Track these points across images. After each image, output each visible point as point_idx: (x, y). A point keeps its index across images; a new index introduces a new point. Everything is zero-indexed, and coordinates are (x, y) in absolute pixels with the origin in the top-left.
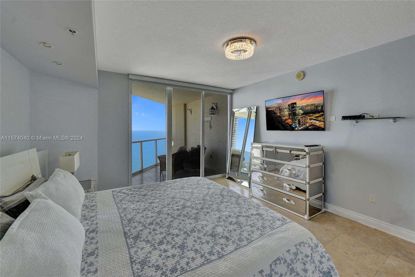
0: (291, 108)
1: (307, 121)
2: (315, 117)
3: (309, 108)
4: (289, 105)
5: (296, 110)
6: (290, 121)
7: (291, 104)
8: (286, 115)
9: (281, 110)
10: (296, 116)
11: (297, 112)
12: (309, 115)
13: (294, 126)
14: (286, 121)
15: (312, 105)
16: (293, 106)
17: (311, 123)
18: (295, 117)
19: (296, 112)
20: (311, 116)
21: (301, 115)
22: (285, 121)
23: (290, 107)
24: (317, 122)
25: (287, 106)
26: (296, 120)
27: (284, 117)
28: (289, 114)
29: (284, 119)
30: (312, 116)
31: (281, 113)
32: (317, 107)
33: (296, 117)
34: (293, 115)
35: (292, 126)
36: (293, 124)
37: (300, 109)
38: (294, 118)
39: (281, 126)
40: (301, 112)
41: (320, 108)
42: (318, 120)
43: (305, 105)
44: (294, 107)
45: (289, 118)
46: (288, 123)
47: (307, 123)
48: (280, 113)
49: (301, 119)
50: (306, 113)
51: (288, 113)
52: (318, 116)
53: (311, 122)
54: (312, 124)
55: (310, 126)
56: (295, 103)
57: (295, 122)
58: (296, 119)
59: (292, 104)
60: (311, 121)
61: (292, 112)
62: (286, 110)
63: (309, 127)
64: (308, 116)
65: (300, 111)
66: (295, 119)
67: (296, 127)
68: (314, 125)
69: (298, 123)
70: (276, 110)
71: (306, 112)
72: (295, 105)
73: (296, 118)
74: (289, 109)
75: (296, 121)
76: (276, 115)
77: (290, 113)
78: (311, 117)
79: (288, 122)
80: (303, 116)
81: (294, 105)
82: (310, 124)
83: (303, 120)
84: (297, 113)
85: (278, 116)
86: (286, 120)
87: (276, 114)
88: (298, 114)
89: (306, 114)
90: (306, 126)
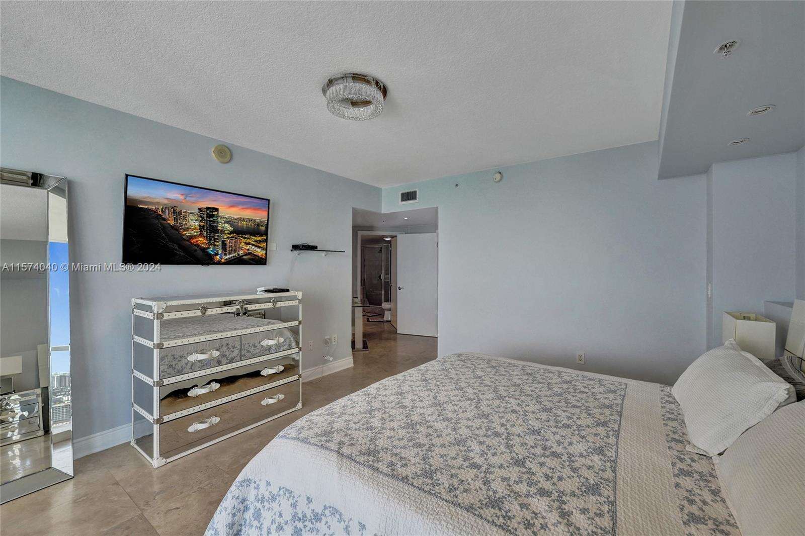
0: (205, 216)
1: (241, 246)
2: (255, 241)
3: (245, 225)
4: (200, 209)
5: (217, 221)
6: (202, 241)
7: (205, 208)
8: (192, 228)
9: (177, 214)
10: (218, 233)
11: (220, 226)
12: (244, 236)
13: (212, 251)
14: (193, 239)
15: (250, 220)
16: (209, 214)
17: (248, 250)
18: (215, 235)
19: (217, 226)
20: (247, 238)
21: (229, 234)
22: (190, 239)
23: (203, 214)
24: (259, 250)
25: (197, 211)
26: (218, 242)
27: (187, 229)
28: (201, 228)
29: (188, 234)
30: (249, 238)
31: (179, 222)
32: (258, 226)
33: (218, 236)
34: (210, 230)
35: (208, 252)
36: (209, 248)
37: (225, 222)
38: (213, 237)
39: (179, 247)
40: (228, 227)
41: (263, 228)
42: (259, 247)
43: (236, 217)
44: (213, 216)
45: (201, 235)
46: (198, 245)
47: (240, 248)
48: (176, 219)
49: (228, 241)
50: (238, 232)
51: (197, 224)
52: (259, 240)
53: (248, 248)
54: (250, 251)
55: (246, 255)
56: (216, 210)
57: (215, 245)
58: (218, 239)
59: (208, 208)
60: (246, 246)
61: (207, 224)
62: (191, 217)
63: (244, 257)
64: (242, 237)
65: (226, 225)
66: (215, 239)
67: (217, 254)
68: (253, 254)
69: (220, 246)
70: (163, 212)
71: (240, 229)
72: (216, 213)
73: (216, 237)
74: (200, 217)
75: (217, 244)
76: (165, 222)
77: (204, 226)
78: (248, 240)
79: (197, 241)
80: (232, 235)
81: (212, 212)
82: (246, 251)
83: (232, 243)
84: (219, 228)
85: (169, 225)
86: (192, 237)
87: (164, 219)
88: (222, 232)
89: (238, 234)
90: (238, 255)
